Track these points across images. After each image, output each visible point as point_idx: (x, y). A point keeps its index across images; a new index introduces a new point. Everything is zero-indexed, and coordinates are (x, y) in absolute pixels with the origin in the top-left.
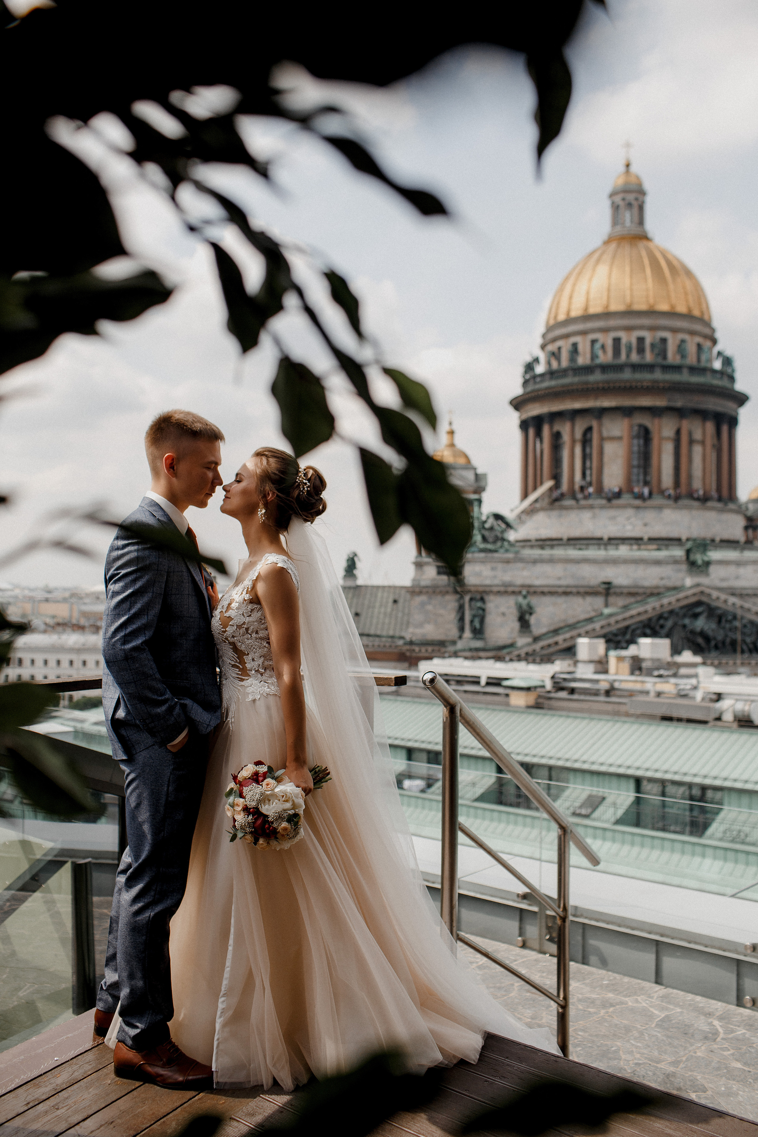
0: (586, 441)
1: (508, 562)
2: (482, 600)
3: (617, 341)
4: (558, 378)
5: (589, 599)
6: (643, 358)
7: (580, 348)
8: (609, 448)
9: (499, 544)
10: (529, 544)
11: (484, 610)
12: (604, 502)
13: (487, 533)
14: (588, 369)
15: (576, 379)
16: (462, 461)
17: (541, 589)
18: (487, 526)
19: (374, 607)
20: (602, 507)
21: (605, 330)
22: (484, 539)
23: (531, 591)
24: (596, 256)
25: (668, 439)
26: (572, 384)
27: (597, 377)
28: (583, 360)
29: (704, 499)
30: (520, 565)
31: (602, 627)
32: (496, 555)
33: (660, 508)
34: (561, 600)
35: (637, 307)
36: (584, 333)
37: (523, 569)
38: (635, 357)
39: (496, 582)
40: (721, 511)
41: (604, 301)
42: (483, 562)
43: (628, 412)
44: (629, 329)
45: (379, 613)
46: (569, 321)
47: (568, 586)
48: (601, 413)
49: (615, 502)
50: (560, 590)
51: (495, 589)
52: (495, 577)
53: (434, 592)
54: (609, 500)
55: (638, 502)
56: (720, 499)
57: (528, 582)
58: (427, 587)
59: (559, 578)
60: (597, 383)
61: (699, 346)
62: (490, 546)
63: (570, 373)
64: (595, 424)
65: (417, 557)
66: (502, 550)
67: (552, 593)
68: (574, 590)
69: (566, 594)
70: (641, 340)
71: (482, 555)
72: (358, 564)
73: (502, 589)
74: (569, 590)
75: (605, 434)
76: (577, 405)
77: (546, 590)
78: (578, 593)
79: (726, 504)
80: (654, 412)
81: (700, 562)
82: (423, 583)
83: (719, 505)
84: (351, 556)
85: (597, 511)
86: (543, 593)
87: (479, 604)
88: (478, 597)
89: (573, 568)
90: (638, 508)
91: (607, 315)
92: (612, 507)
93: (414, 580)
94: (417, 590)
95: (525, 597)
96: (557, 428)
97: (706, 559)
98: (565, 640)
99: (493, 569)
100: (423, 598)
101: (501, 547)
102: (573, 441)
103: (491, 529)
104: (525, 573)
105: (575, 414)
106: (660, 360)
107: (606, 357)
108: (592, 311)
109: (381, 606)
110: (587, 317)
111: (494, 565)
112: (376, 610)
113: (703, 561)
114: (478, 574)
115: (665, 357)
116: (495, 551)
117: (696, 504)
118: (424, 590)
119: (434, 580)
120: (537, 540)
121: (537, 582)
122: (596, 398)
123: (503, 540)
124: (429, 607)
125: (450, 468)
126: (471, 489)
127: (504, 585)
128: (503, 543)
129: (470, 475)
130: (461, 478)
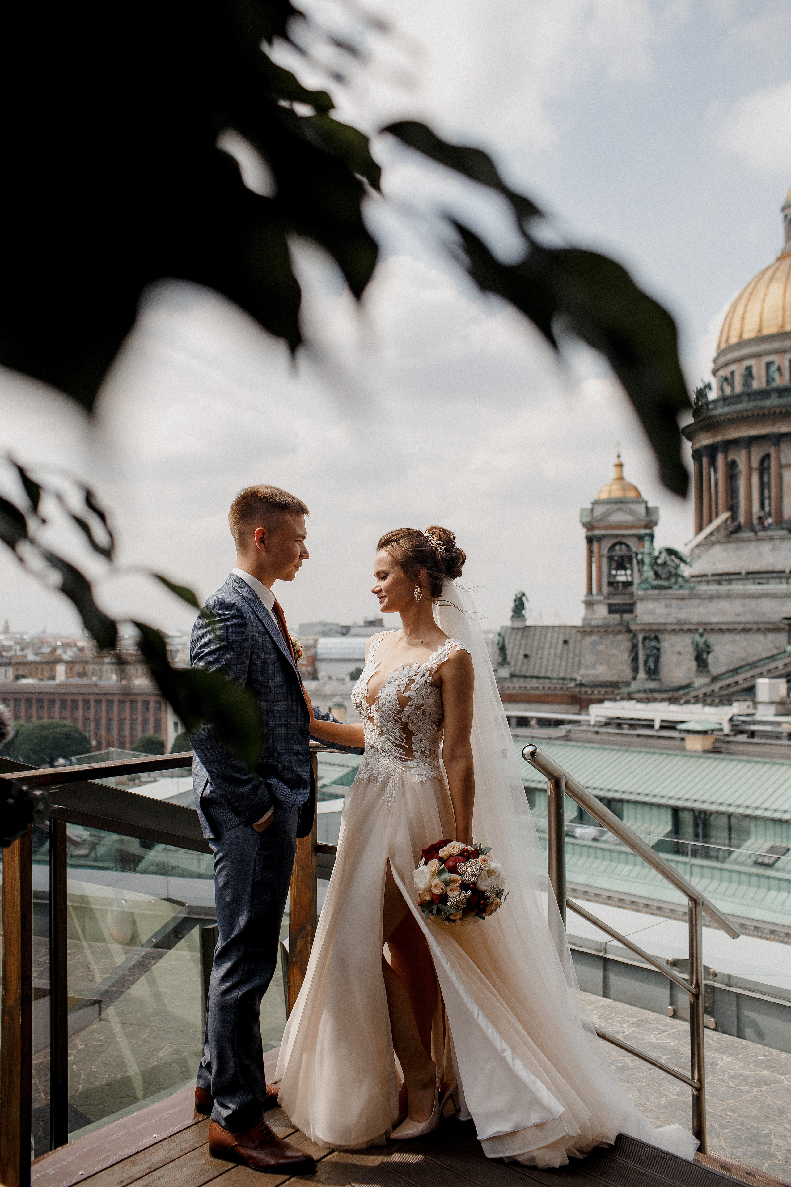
0: (763, 469)
1: (683, 599)
2: (656, 639)
4: (731, 404)
5: (770, 636)
7: (755, 371)
9: (673, 580)
10: (704, 579)
11: (658, 649)
12: (783, 533)
13: (659, 570)
14: (764, 394)
15: (751, 405)
16: (632, 495)
17: (719, 626)
18: (660, 561)
19: (544, 648)
20: (782, 539)
21: (781, 352)
22: (657, 575)
23: (708, 629)
24: (769, 273)
26: (746, 410)
27: (774, 401)
28: (757, 384)
30: (696, 602)
31: (785, 665)
32: (670, 592)
34: (740, 637)
36: (758, 356)
37: (699, 605)
39: (671, 620)
41: (779, 321)
42: (656, 599)
45: (549, 654)
46: (742, 344)
47: (747, 623)
48: (779, 439)
50: (739, 627)
51: (670, 627)
52: (669, 615)
53: (606, 631)
54: (790, 530)
57: (705, 619)
58: (598, 626)
59: (738, 615)
60: (774, 407)
62: (663, 583)
63: (745, 398)
64: (772, 451)
65: (586, 596)
66: (676, 587)
67: (730, 631)
68: (755, 627)
69: (745, 630)
71: (656, 592)
72: (527, 605)
73: (677, 627)
74: (749, 626)
75: (784, 461)
76: (753, 432)
77: (724, 627)
78: (759, 629)
82: (594, 623)
84: (519, 596)
85: (777, 543)
86: (721, 631)
87: (653, 643)
88: (652, 636)
89: (752, 604)
91: (782, 335)
93: (584, 619)
94: (588, 630)
95: (701, 635)
96: (731, 457)
98: (745, 679)
99: (666, 606)
100: (595, 638)
101: (675, 583)
102: (750, 470)
103: (665, 564)
104: (702, 610)
105: (751, 441)
107: (782, 380)
108: (766, 332)
109: (551, 647)
110: (761, 339)
111: (668, 602)
112: (546, 652)
114: (652, 612)
116: (669, 588)
118: (596, 630)
119: (605, 618)
120: (713, 575)
121: (714, 620)
122: (773, 423)
123: (677, 575)
124: (601, 648)
125: (619, 503)
126: (642, 523)
127: (679, 623)
128: (677, 579)
129: (641, 510)
130: (631, 512)
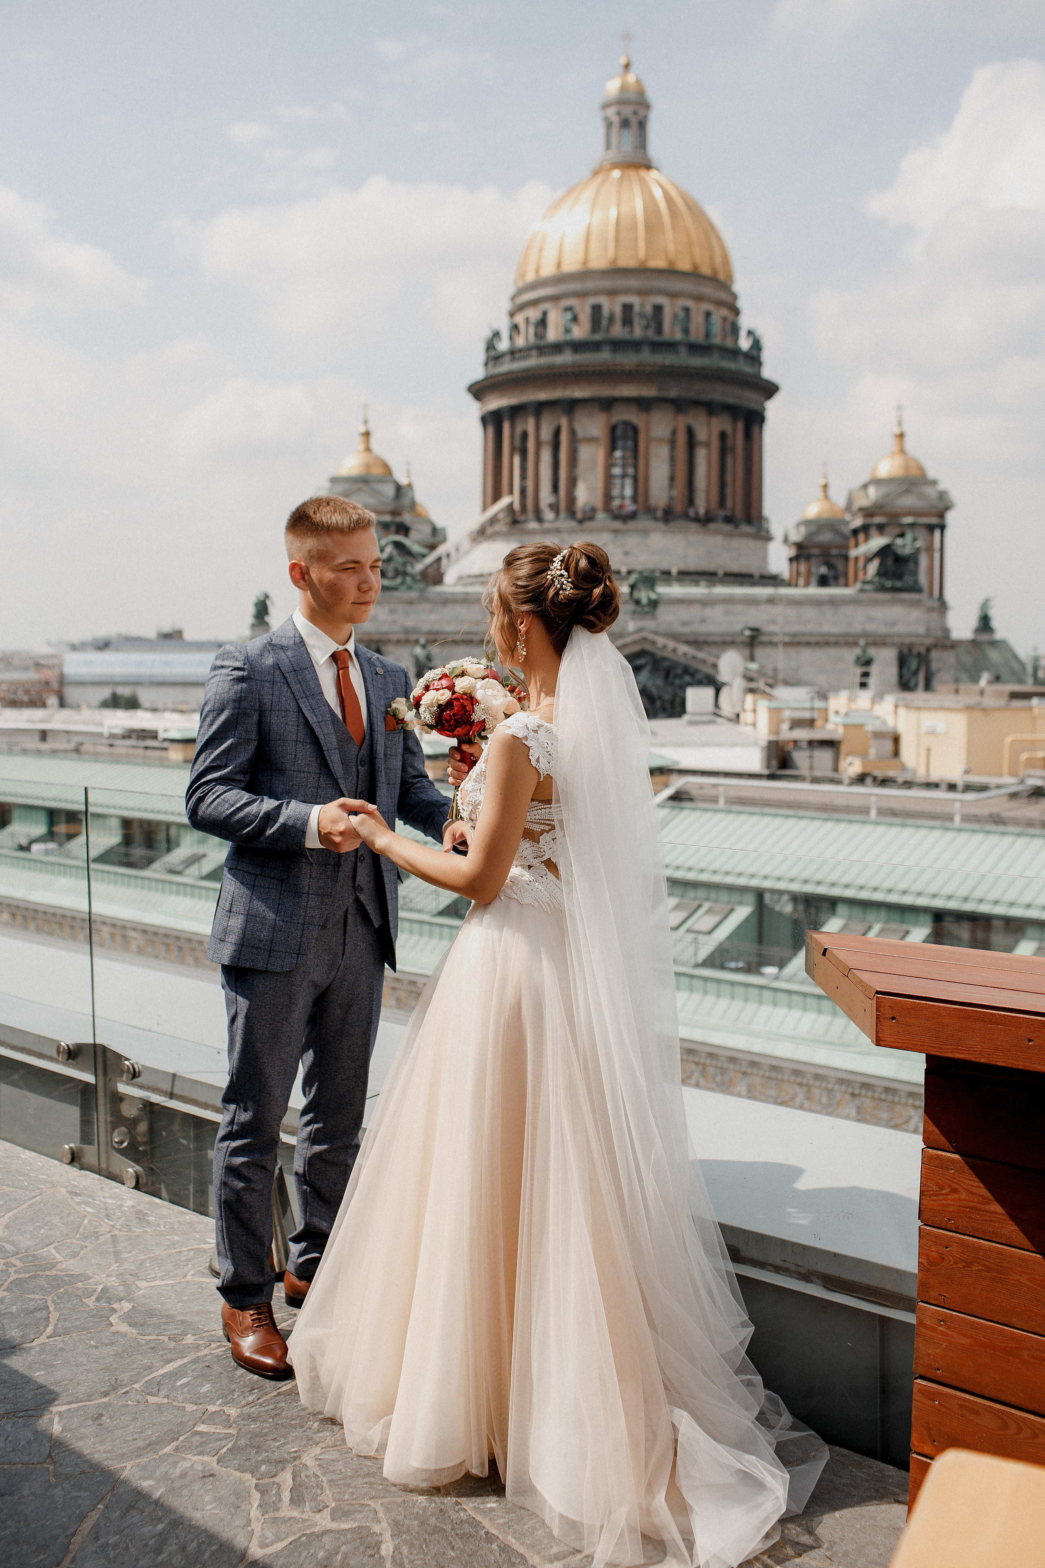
0: (555, 444)
1: (411, 602)
3: (596, 310)
4: (519, 358)
6: (631, 331)
7: (550, 318)
8: (585, 453)
9: (400, 579)
10: (481, 579)
12: (573, 524)
14: (557, 348)
16: (377, 471)
20: (570, 531)
21: (581, 295)
23: (437, 639)
25: (660, 440)
26: (535, 368)
27: (566, 358)
28: (553, 334)
29: (706, 520)
32: (396, 594)
33: (646, 532)
35: (623, 263)
36: (555, 298)
37: (431, 612)
38: (618, 331)
40: (730, 535)
41: (580, 256)
43: (607, 404)
44: (612, 293)
46: (538, 283)
48: (571, 406)
49: (588, 525)
51: (394, 637)
52: (396, 622)
54: (581, 522)
55: (617, 525)
56: (728, 520)
57: (433, 627)
60: (564, 366)
61: (708, 314)
63: (534, 353)
64: (565, 421)
66: (403, 588)
70: (627, 308)
72: (270, 609)
73: (402, 637)
75: (580, 434)
76: (542, 396)
79: (737, 526)
80: (644, 404)
81: (644, 601)
83: (727, 528)
84: (263, 598)
86: (450, 642)
90: (616, 531)
91: (585, 274)
92: (583, 531)
95: (420, 646)
96: (519, 426)
97: (653, 596)
99: (392, 611)
101: (403, 584)
102: (538, 445)
104: (433, 617)
105: (539, 408)
106: (650, 334)
107: (579, 332)
108: (565, 269)
110: (559, 278)
113: (649, 599)
115: (659, 330)
116: (395, 589)
117: (694, 526)
121: (449, 628)
122: (566, 385)
123: (405, 574)
125: (363, 481)
126: (389, 508)
127: (407, 631)
128: (404, 579)
129: (389, 491)
130: (376, 493)
